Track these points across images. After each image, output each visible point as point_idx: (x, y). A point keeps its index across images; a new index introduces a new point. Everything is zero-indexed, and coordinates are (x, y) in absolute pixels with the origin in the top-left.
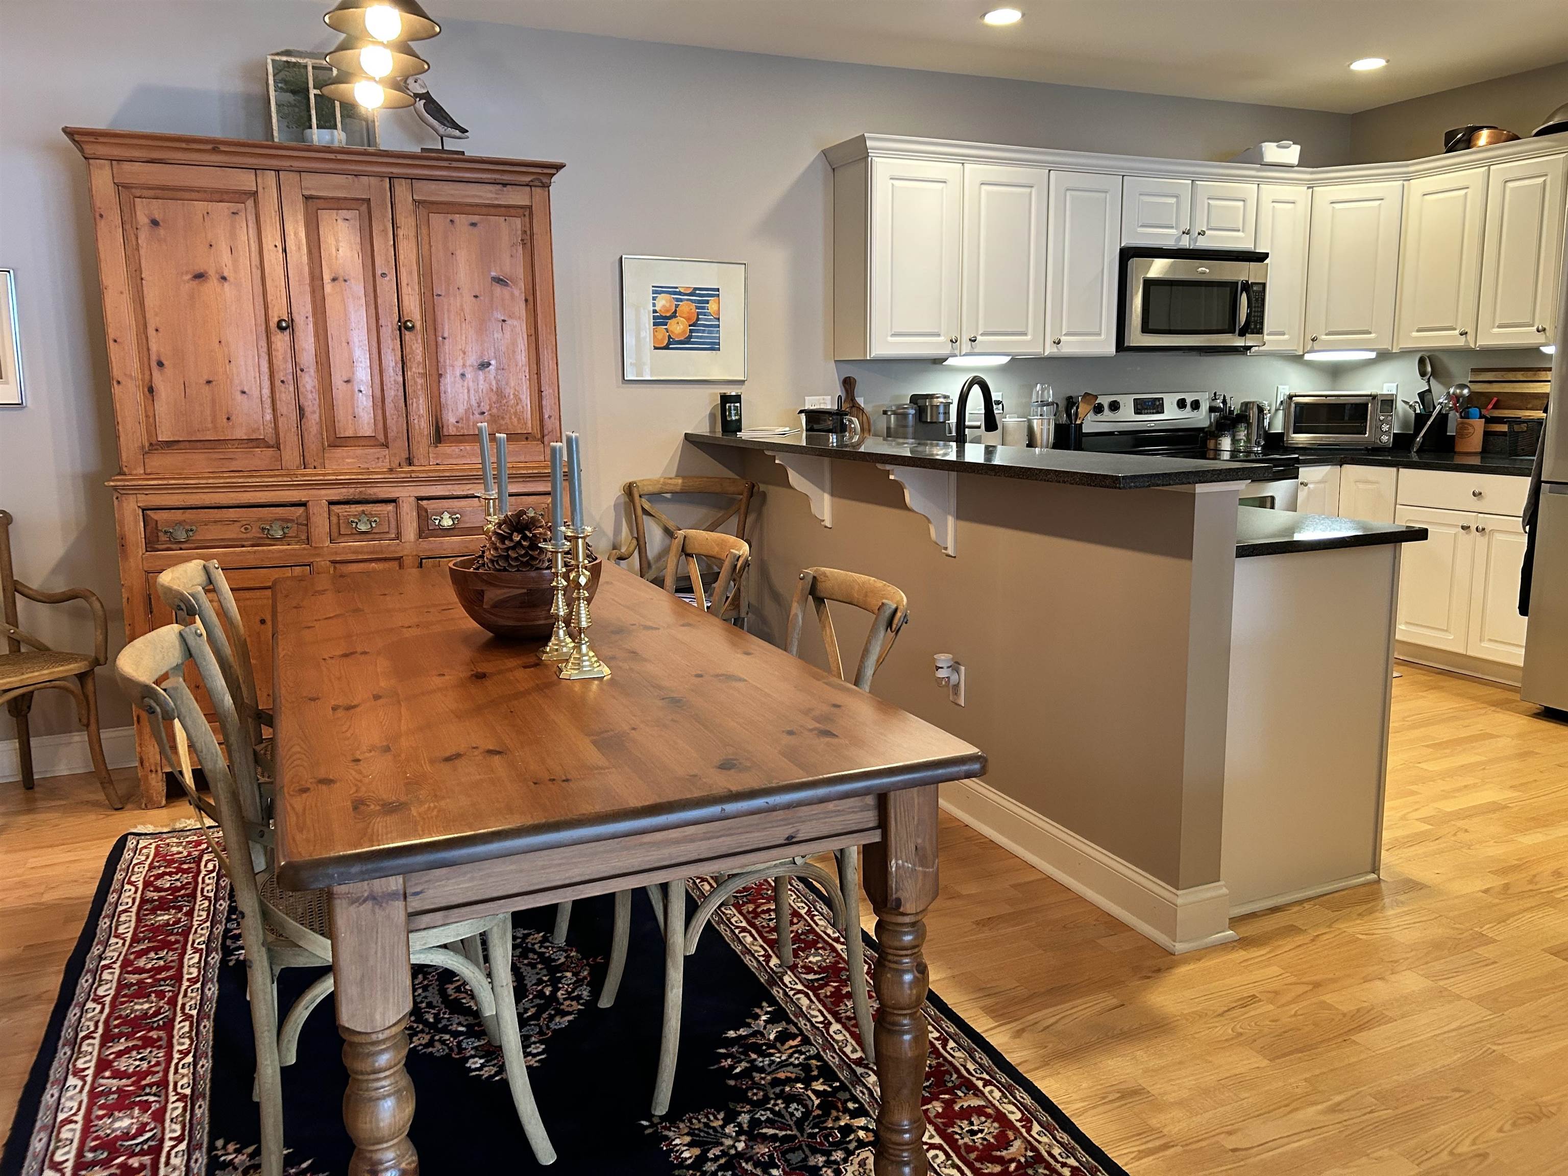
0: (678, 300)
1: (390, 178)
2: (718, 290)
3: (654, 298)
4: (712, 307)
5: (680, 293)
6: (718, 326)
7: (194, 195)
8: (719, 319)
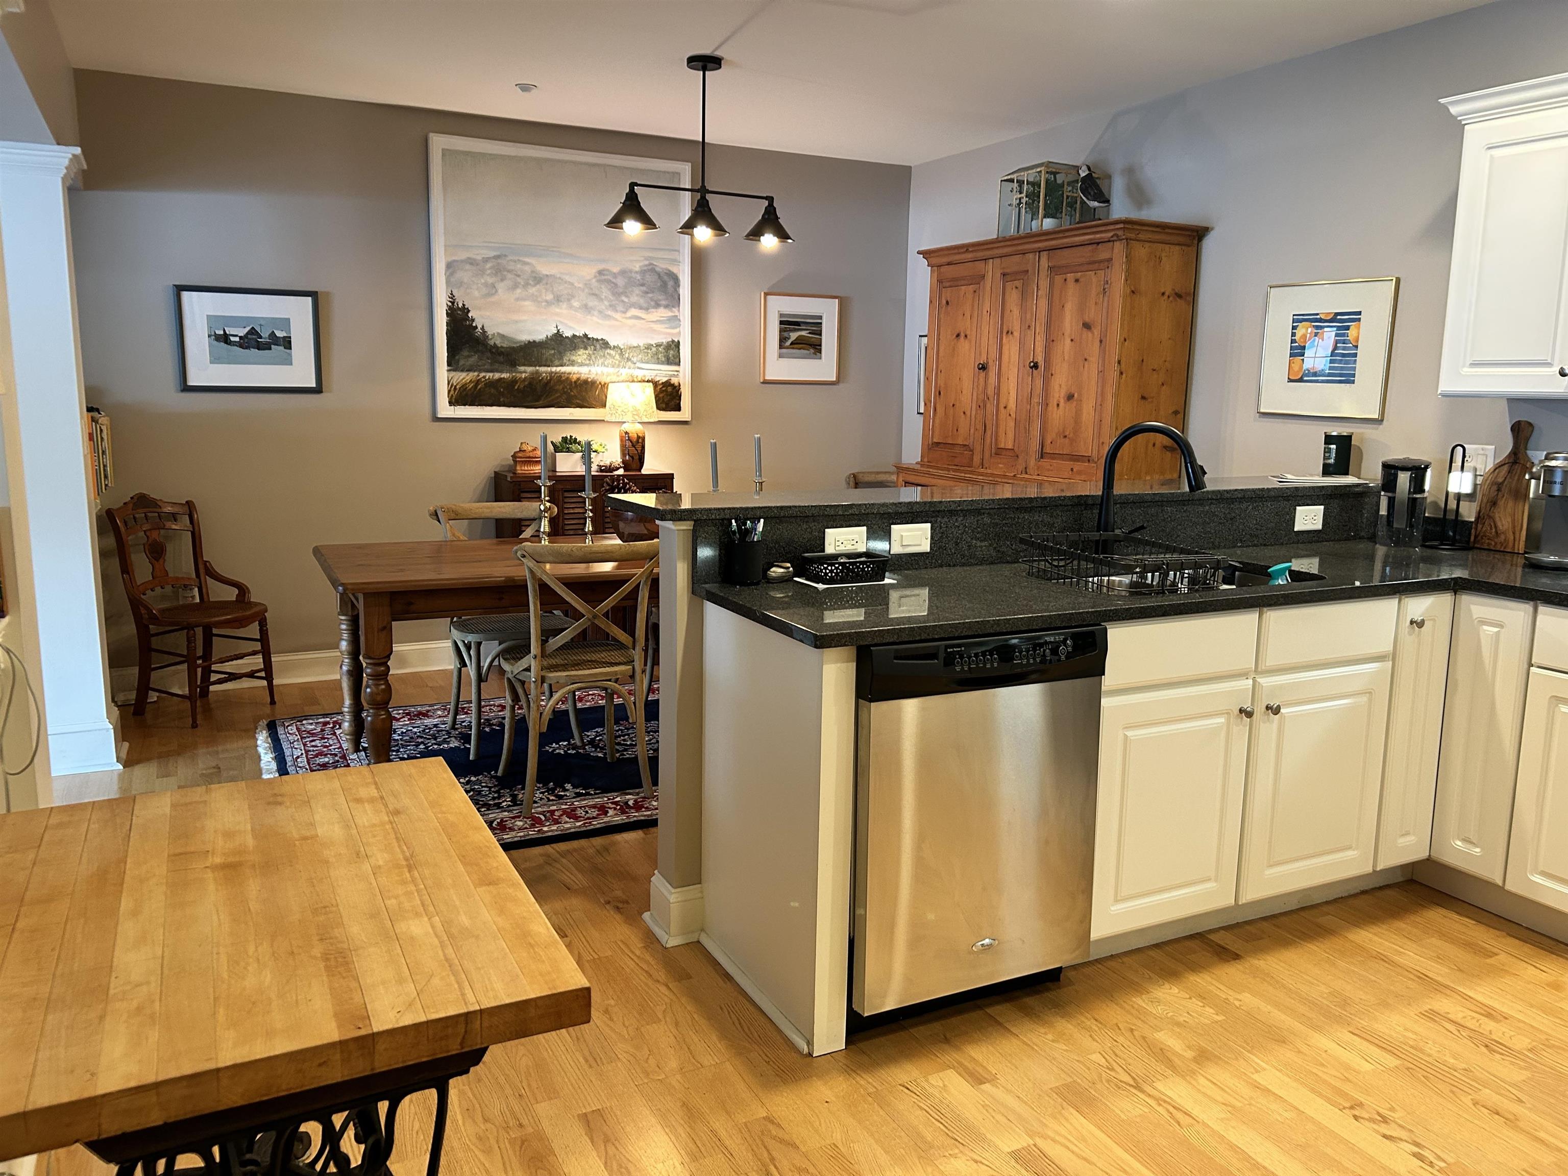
0: (1317, 327)
1: (1039, 252)
2: (1359, 313)
3: (1294, 328)
4: (1352, 333)
5: (1320, 320)
6: (1355, 355)
7: (963, 282)
8: (1356, 347)
